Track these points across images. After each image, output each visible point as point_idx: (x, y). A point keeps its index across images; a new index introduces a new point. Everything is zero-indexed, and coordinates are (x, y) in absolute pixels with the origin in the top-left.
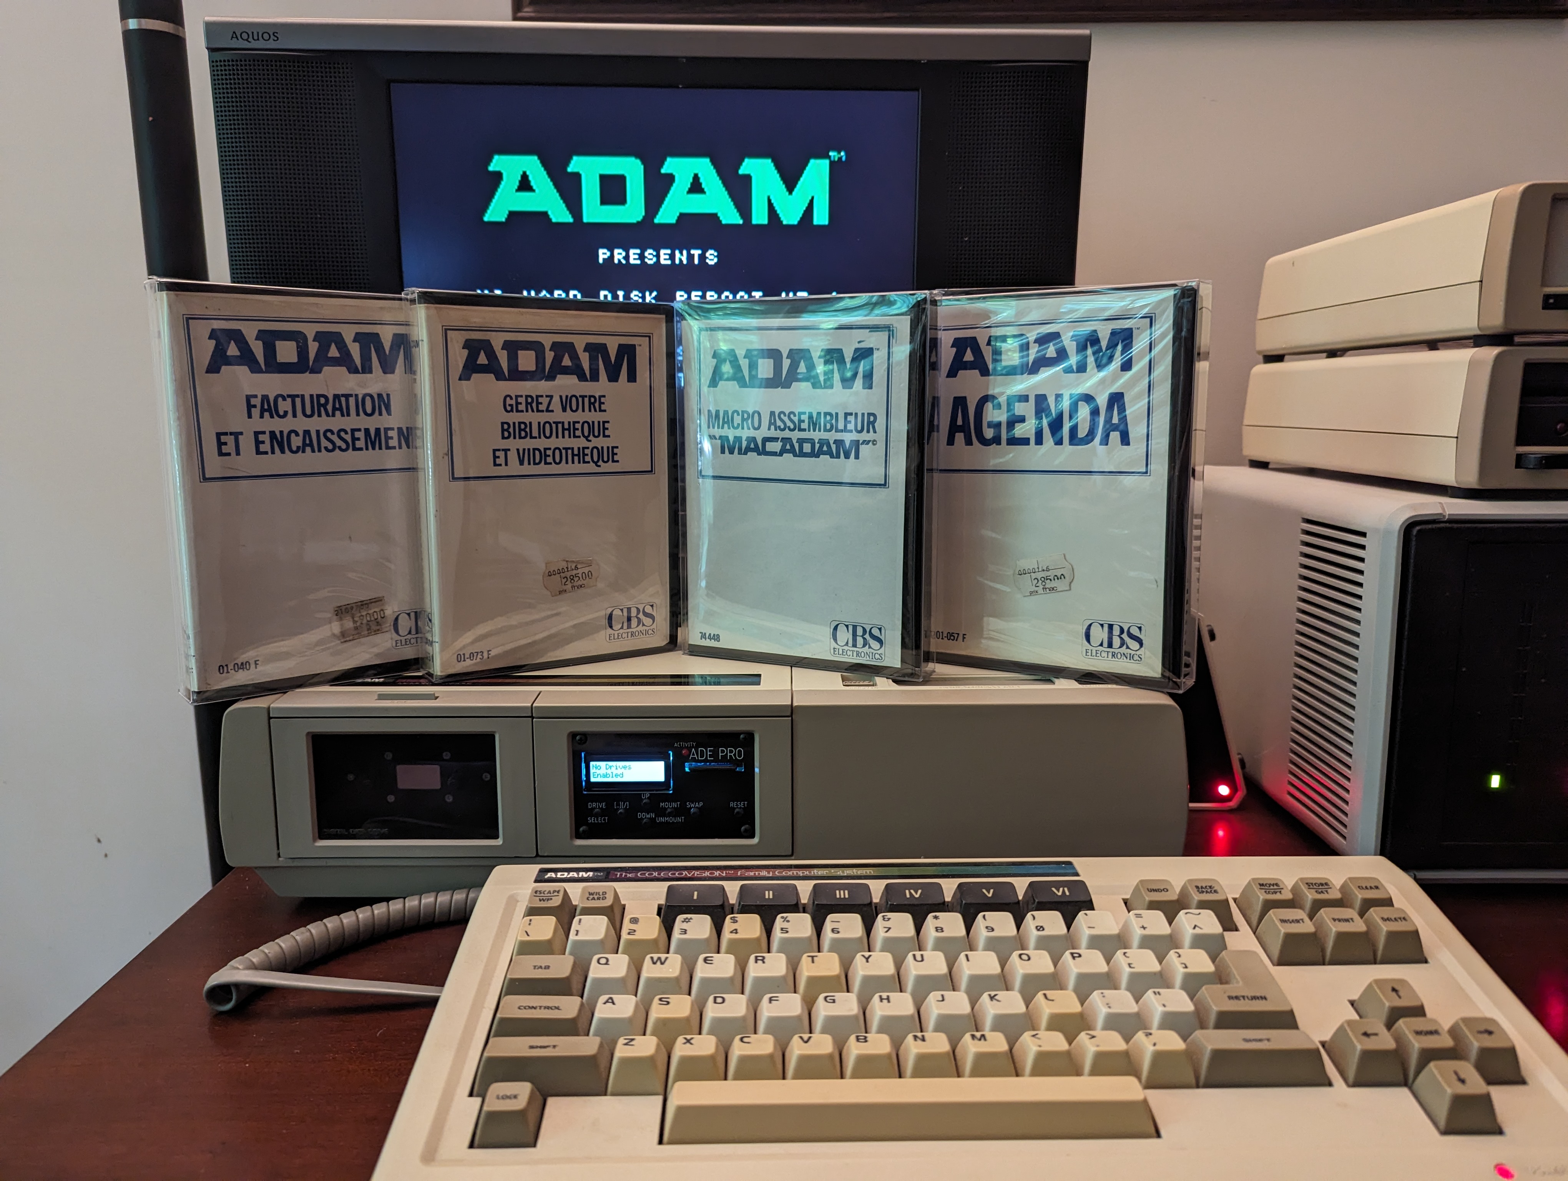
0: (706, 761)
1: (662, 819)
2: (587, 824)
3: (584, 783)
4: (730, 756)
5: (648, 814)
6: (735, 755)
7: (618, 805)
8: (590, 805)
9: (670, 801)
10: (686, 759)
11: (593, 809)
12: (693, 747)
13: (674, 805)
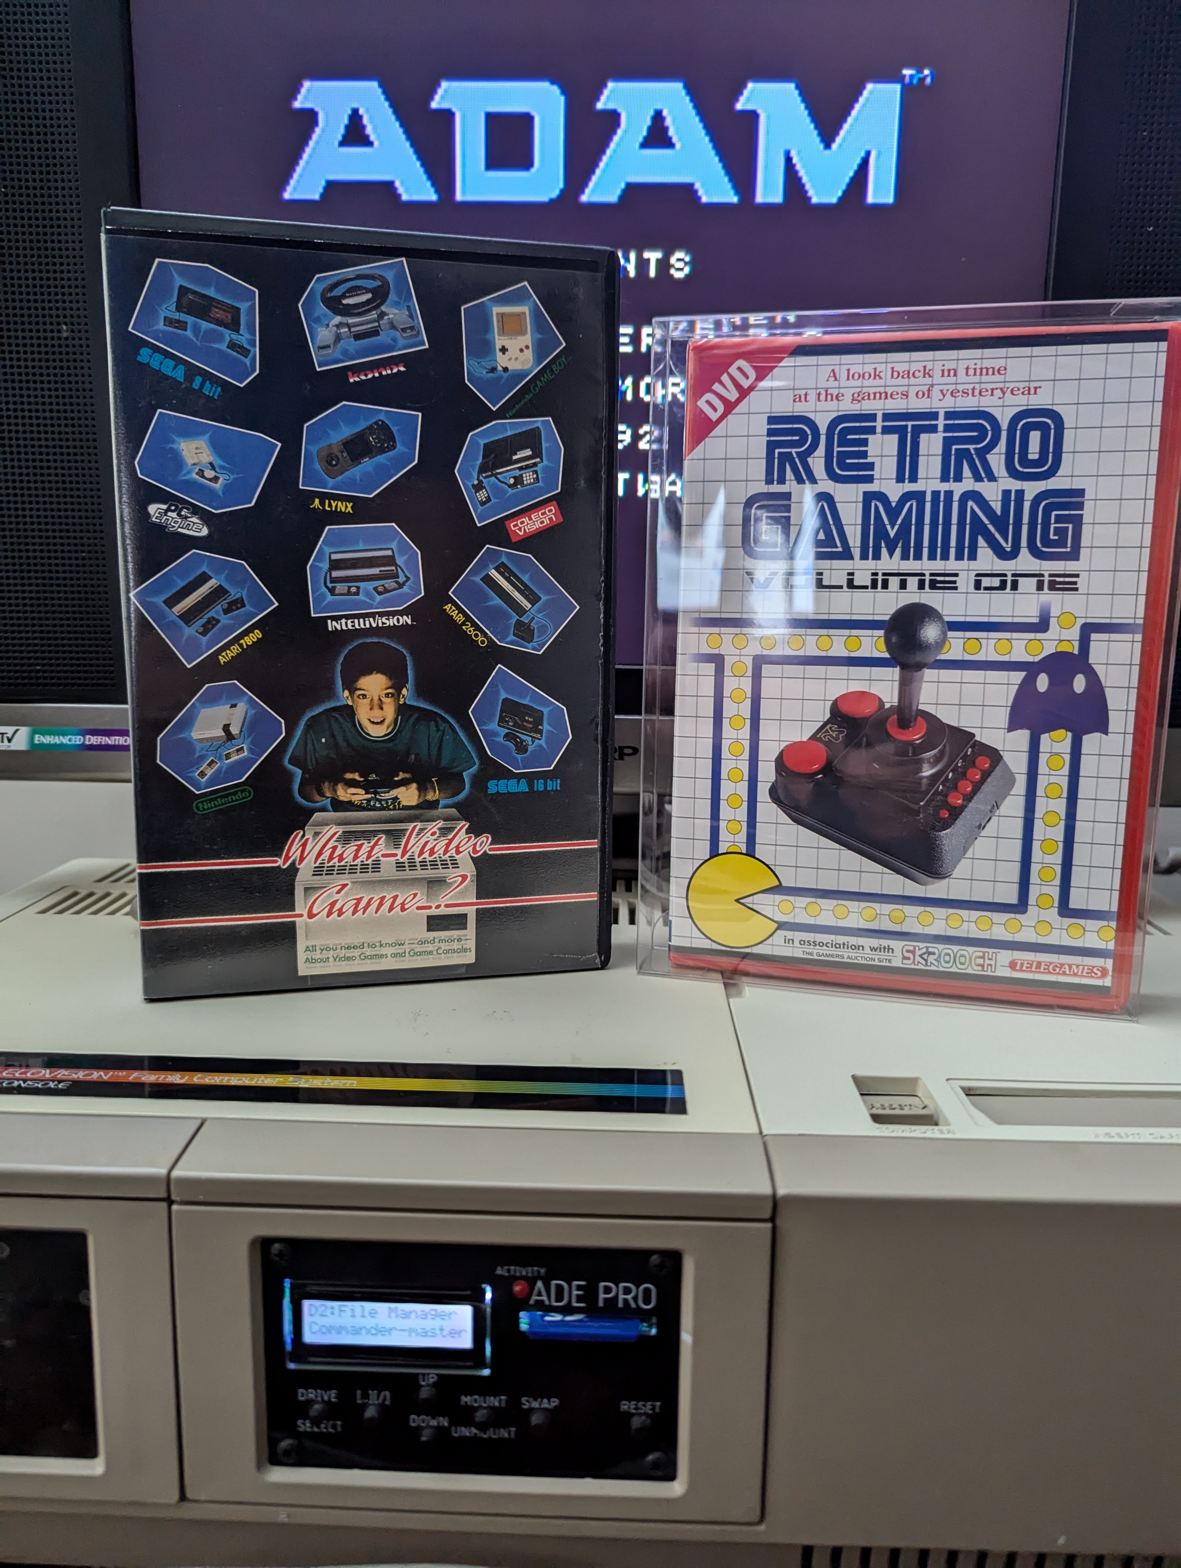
0: (567, 1310)
1: (465, 1432)
2: (293, 1433)
3: (289, 1347)
4: (626, 1301)
5: (433, 1418)
6: (635, 1299)
7: (366, 1396)
8: (303, 1395)
9: (484, 1393)
10: (523, 1304)
11: (310, 1403)
12: (539, 1277)
13: (494, 1401)
